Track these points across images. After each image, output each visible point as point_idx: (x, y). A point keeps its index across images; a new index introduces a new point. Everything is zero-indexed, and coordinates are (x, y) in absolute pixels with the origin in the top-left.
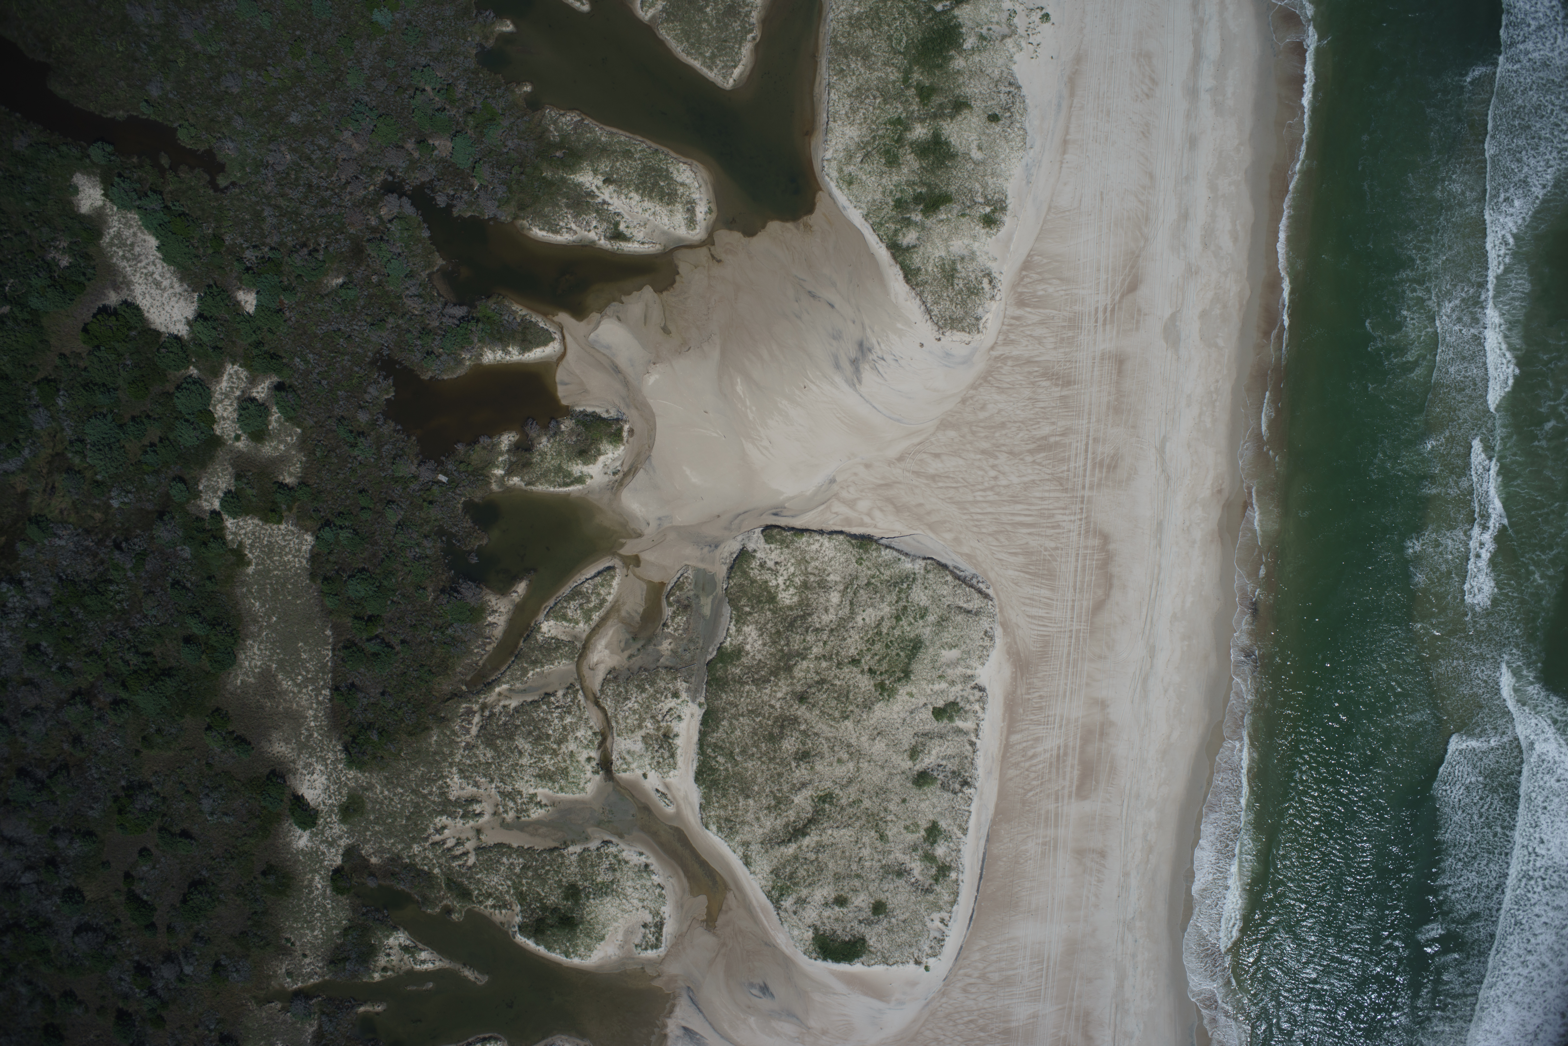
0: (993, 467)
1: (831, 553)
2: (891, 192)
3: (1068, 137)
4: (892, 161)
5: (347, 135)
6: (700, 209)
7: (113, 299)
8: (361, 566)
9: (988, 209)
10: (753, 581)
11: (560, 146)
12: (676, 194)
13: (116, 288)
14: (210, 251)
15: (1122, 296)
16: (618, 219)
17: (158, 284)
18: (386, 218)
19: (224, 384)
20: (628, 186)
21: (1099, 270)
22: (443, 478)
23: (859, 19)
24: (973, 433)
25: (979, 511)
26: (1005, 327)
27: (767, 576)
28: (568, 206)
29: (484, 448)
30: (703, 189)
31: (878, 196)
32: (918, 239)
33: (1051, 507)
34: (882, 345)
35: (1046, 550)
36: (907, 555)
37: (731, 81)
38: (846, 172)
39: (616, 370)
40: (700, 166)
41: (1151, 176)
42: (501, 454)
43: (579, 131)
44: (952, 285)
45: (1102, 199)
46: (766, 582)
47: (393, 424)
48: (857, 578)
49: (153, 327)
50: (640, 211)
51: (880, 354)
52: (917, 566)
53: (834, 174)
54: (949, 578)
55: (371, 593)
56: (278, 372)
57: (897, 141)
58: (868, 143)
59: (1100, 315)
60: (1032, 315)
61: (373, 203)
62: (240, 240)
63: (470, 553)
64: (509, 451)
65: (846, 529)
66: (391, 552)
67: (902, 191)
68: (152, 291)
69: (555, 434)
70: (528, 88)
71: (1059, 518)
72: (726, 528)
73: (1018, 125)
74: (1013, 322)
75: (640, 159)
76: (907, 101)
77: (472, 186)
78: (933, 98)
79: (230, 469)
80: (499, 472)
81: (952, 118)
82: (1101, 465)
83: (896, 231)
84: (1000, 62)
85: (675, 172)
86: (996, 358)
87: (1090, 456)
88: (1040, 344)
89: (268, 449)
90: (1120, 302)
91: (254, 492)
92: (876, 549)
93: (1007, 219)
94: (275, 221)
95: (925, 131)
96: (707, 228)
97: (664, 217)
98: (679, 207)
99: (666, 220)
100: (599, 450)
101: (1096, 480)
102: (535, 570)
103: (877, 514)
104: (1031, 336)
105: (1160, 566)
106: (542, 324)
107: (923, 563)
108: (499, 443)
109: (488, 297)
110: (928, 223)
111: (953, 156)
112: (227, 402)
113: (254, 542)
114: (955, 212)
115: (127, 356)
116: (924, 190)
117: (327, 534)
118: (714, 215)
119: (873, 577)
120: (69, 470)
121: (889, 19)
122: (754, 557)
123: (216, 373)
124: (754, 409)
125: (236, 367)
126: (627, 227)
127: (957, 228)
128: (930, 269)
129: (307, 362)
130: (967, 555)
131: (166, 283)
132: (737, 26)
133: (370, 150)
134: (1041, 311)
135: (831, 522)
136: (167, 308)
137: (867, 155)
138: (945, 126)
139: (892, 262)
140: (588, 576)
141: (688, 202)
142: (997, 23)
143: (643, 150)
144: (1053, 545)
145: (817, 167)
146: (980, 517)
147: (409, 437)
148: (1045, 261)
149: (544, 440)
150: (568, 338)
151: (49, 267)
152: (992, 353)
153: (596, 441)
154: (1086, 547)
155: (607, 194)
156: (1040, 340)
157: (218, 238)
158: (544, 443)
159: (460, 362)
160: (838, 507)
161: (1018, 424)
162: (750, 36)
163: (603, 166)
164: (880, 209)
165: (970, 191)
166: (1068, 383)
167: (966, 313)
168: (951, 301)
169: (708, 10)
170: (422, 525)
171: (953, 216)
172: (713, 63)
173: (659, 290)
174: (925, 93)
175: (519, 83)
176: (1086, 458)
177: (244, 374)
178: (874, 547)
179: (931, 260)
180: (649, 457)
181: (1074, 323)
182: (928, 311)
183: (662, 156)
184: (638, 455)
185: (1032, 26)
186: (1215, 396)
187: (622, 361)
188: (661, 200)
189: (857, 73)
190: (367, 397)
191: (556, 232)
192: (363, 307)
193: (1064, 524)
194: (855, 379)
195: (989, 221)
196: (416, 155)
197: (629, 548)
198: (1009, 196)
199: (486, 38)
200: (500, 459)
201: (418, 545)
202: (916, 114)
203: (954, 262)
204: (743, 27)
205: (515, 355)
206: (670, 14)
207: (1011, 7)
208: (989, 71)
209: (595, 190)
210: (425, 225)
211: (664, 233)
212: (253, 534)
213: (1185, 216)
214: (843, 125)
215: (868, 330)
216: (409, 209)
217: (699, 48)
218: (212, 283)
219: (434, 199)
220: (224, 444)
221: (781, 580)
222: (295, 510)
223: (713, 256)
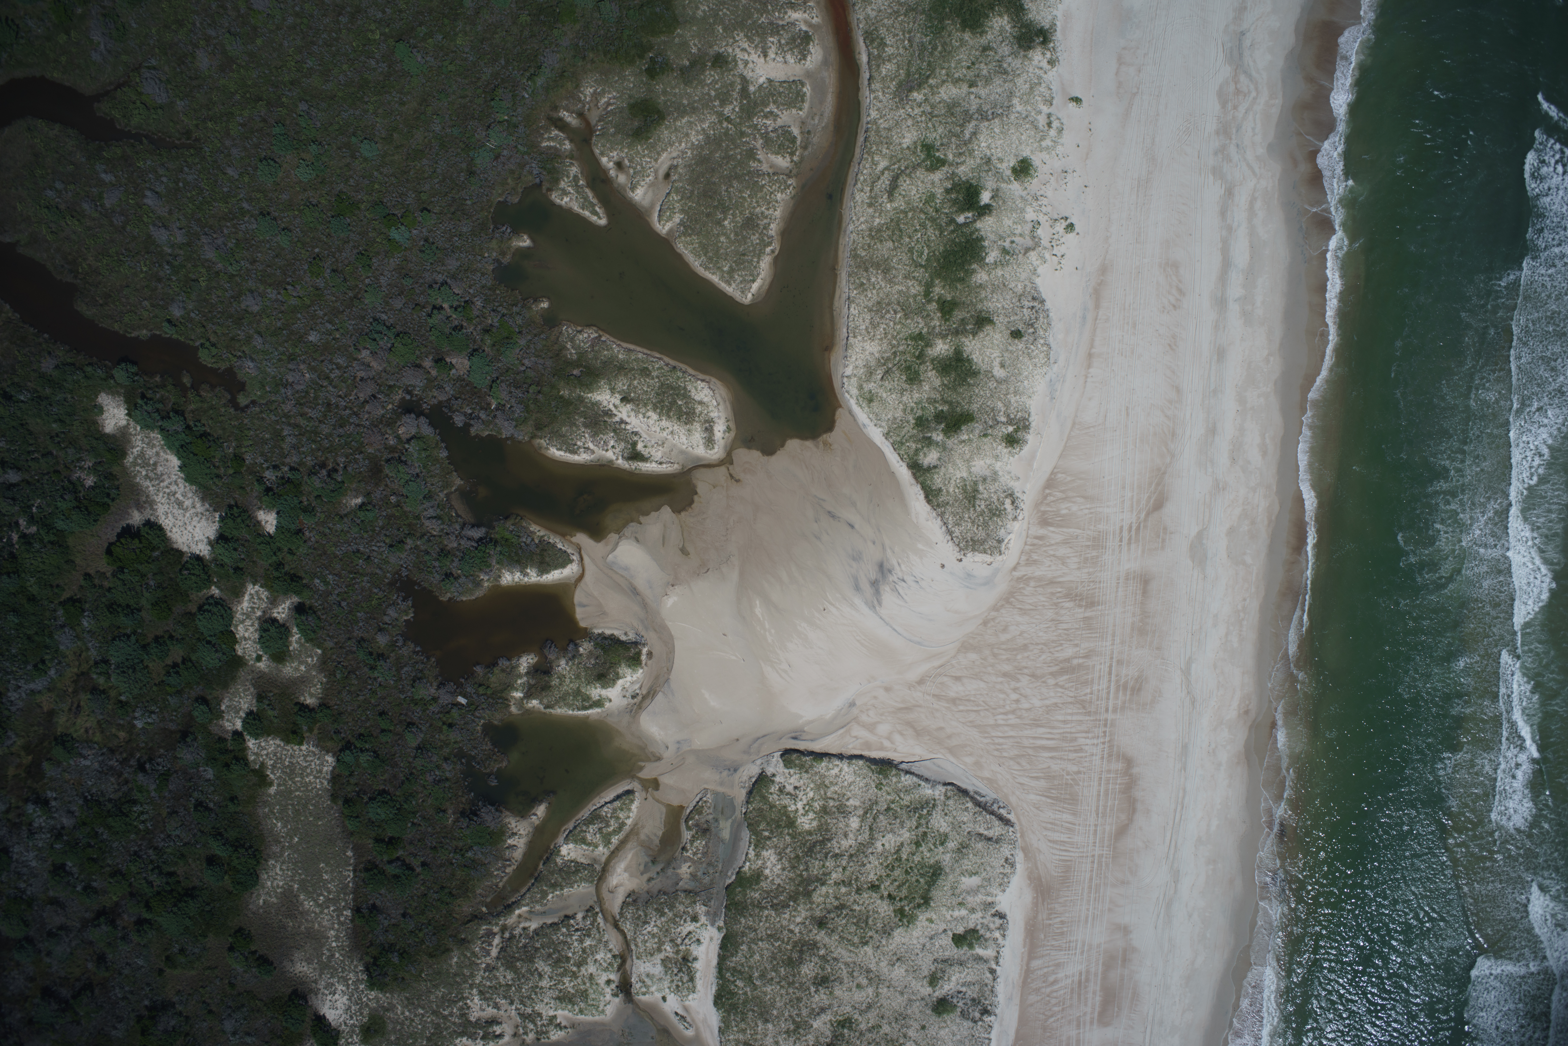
0: (1015, 690)
1: (850, 778)
2: (912, 410)
3: (1093, 350)
4: (913, 378)
5: (365, 354)
6: (719, 429)
7: (136, 518)
8: (382, 787)
9: (1011, 429)
10: (772, 806)
11: (577, 364)
12: (694, 413)
13: (140, 507)
14: (231, 471)
15: (1148, 514)
16: (635, 438)
17: (180, 504)
18: (404, 437)
19: (245, 604)
20: (645, 405)
21: (1124, 488)
22: (462, 700)
23: (879, 231)
24: (995, 655)
25: (1000, 734)
26: (1027, 547)
27: (786, 801)
28: (586, 426)
29: (503, 671)
30: (721, 407)
31: (899, 414)
32: (939, 459)
33: (1073, 730)
34: (903, 566)
35: (1068, 774)
36: (927, 780)
37: (750, 296)
38: (866, 389)
39: (635, 592)
40: (718, 383)
41: (1178, 390)
42: (520, 676)
43: (596, 348)
44: (974, 506)
45: (1128, 414)
46: (785, 807)
47: (412, 646)
48: (877, 803)
49: (175, 546)
50: (658, 430)
51: (900, 575)
52: (937, 793)
53: (855, 391)
54: (970, 805)
55: (391, 816)
56: (298, 593)
57: (918, 358)
58: (888, 359)
59: (1125, 534)
60: (1055, 535)
61: (391, 422)
62: (260, 460)
63: (489, 775)
64: (528, 673)
65: (866, 753)
66: (411, 774)
67: (923, 409)
68: (175, 511)
69: (574, 657)
70: (545, 305)
71: (1082, 741)
72: (745, 752)
73: (1042, 341)
74: (1036, 541)
75: (658, 377)
76: (928, 315)
77: (489, 404)
78: (955, 313)
79: (252, 689)
80: (518, 695)
81: (974, 334)
82: (1125, 688)
83: (917, 451)
84: (1023, 276)
85: (693, 390)
86: (1018, 578)
87: (1113, 678)
88: (1063, 564)
89: (289, 670)
90: (1145, 520)
91: (275, 713)
92: (896, 775)
93: (1030, 438)
94: (294, 441)
95: (946, 347)
96: (725, 447)
97: (682, 436)
98: (697, 426)
99: (684, 439)
100: (618, 674)
101: (1119, 703)
102: (554, 792)
103: (897, 738)
104: (1054, 556)
105: (1184, 790)
106: (560, 546)
107: (943, 789)
108: (518, 666)
109: (507, 518)
110: (950, 443)
111: (975, 374)
112: (248, 622)
113: (275, 762)
114: (977, 432)
115: (150, 576)
116: (945, 408)
117: (348, 757)
118: (733, 434)
119: (893, 802)
120: (95, 690)
121: (910, 231)
122: (773, 782)
123: (238, 593)
124: (773, 631)
125: (257, 587)
126: (645, 447)
127: (979, 448)
128: (951, 490)
129: (326, 583)
130: (988, 779)
131: (188, 503)
132: (755, 239)
133: (388, 369)
134: (1065, 530)
135: (850, 746)
136: (189, 528)
137: (888, 372)
138: (967, 343)
139: (913, 481)
140: (607, 800)
141: (706, 421)
142: (1021, 235)
143: (661, 368)
144: (1075, 769)
145: (837, 384)
146: (1001, 740)
147: (428, 658)
148: (1069, 479)
149: (563, 662)
150: (586, 559)
151: (74, 487)
152: (1014, 573)
153: (614, 665)
154: (1109, 771)
155: (624, 412)
156: (1063, 560)
157: (238, 458)
158: (563, 666)
159: (478, 584)
160: (857, 731)
161: (1040, 647)
162: (768, 249)
163: (620, 384)
164: (900, 427)
165: (993, 410)
166: (1092, 604)
167: (988, 535)
168: (973, 522)
169: (726, 223)
170: (441, 747)
171: (974, 436)
172: (732, 277)
173: (677, 510)
174: (947, 308)
175: (536, 300)
176: (1110, 681)
177: (264, 594)
178: (894, 772)
179: (952, 481)
180: (668, 679)
181: (1098, 542)
182: (950, 532)
183: (680, 374)
184: (657, 678)
185: (1056, 237)
186: (1242, 615)
187: (640, 583)
188: (679, 419)
189: (878, 287)
190: (386, 619)
191: (574, 452)
192: (382, 528)
193: (1086, 748)
194: (875, 601)
195: (1012, 441)
196: (434, 373)
197: (648, 772)
198: (1033, 414)
199: (503, 254)
200: (519, 682)
201: (438, 767)
202: (937, 330)
203: (976, 483)
204: (762, 240)
205: (533, 577)
206: (687, 228)
207: (1035, 218)
208: (1012, 285)
209: (613, 409)
210: (443, 445)
211: (682, 452)
212: (275, 755)
213: (1212, 430)
214: (864, 341)
215: (889, 551)
216: (427, 430)
217: (717, 262)
218: (233, 503)
219: (451, 418)
220: (246, 664)
221: (800, 805)
222: (316, 731)
223: (731, 475)
